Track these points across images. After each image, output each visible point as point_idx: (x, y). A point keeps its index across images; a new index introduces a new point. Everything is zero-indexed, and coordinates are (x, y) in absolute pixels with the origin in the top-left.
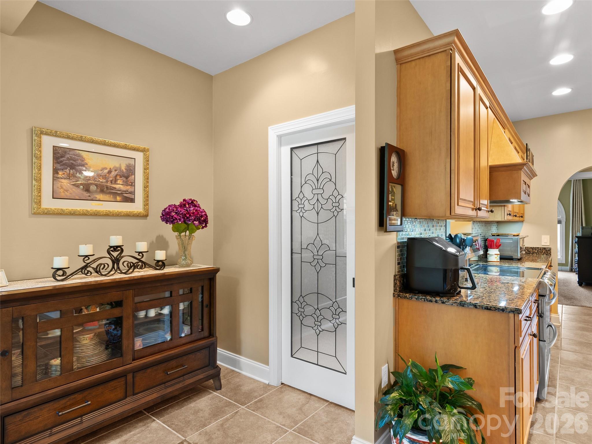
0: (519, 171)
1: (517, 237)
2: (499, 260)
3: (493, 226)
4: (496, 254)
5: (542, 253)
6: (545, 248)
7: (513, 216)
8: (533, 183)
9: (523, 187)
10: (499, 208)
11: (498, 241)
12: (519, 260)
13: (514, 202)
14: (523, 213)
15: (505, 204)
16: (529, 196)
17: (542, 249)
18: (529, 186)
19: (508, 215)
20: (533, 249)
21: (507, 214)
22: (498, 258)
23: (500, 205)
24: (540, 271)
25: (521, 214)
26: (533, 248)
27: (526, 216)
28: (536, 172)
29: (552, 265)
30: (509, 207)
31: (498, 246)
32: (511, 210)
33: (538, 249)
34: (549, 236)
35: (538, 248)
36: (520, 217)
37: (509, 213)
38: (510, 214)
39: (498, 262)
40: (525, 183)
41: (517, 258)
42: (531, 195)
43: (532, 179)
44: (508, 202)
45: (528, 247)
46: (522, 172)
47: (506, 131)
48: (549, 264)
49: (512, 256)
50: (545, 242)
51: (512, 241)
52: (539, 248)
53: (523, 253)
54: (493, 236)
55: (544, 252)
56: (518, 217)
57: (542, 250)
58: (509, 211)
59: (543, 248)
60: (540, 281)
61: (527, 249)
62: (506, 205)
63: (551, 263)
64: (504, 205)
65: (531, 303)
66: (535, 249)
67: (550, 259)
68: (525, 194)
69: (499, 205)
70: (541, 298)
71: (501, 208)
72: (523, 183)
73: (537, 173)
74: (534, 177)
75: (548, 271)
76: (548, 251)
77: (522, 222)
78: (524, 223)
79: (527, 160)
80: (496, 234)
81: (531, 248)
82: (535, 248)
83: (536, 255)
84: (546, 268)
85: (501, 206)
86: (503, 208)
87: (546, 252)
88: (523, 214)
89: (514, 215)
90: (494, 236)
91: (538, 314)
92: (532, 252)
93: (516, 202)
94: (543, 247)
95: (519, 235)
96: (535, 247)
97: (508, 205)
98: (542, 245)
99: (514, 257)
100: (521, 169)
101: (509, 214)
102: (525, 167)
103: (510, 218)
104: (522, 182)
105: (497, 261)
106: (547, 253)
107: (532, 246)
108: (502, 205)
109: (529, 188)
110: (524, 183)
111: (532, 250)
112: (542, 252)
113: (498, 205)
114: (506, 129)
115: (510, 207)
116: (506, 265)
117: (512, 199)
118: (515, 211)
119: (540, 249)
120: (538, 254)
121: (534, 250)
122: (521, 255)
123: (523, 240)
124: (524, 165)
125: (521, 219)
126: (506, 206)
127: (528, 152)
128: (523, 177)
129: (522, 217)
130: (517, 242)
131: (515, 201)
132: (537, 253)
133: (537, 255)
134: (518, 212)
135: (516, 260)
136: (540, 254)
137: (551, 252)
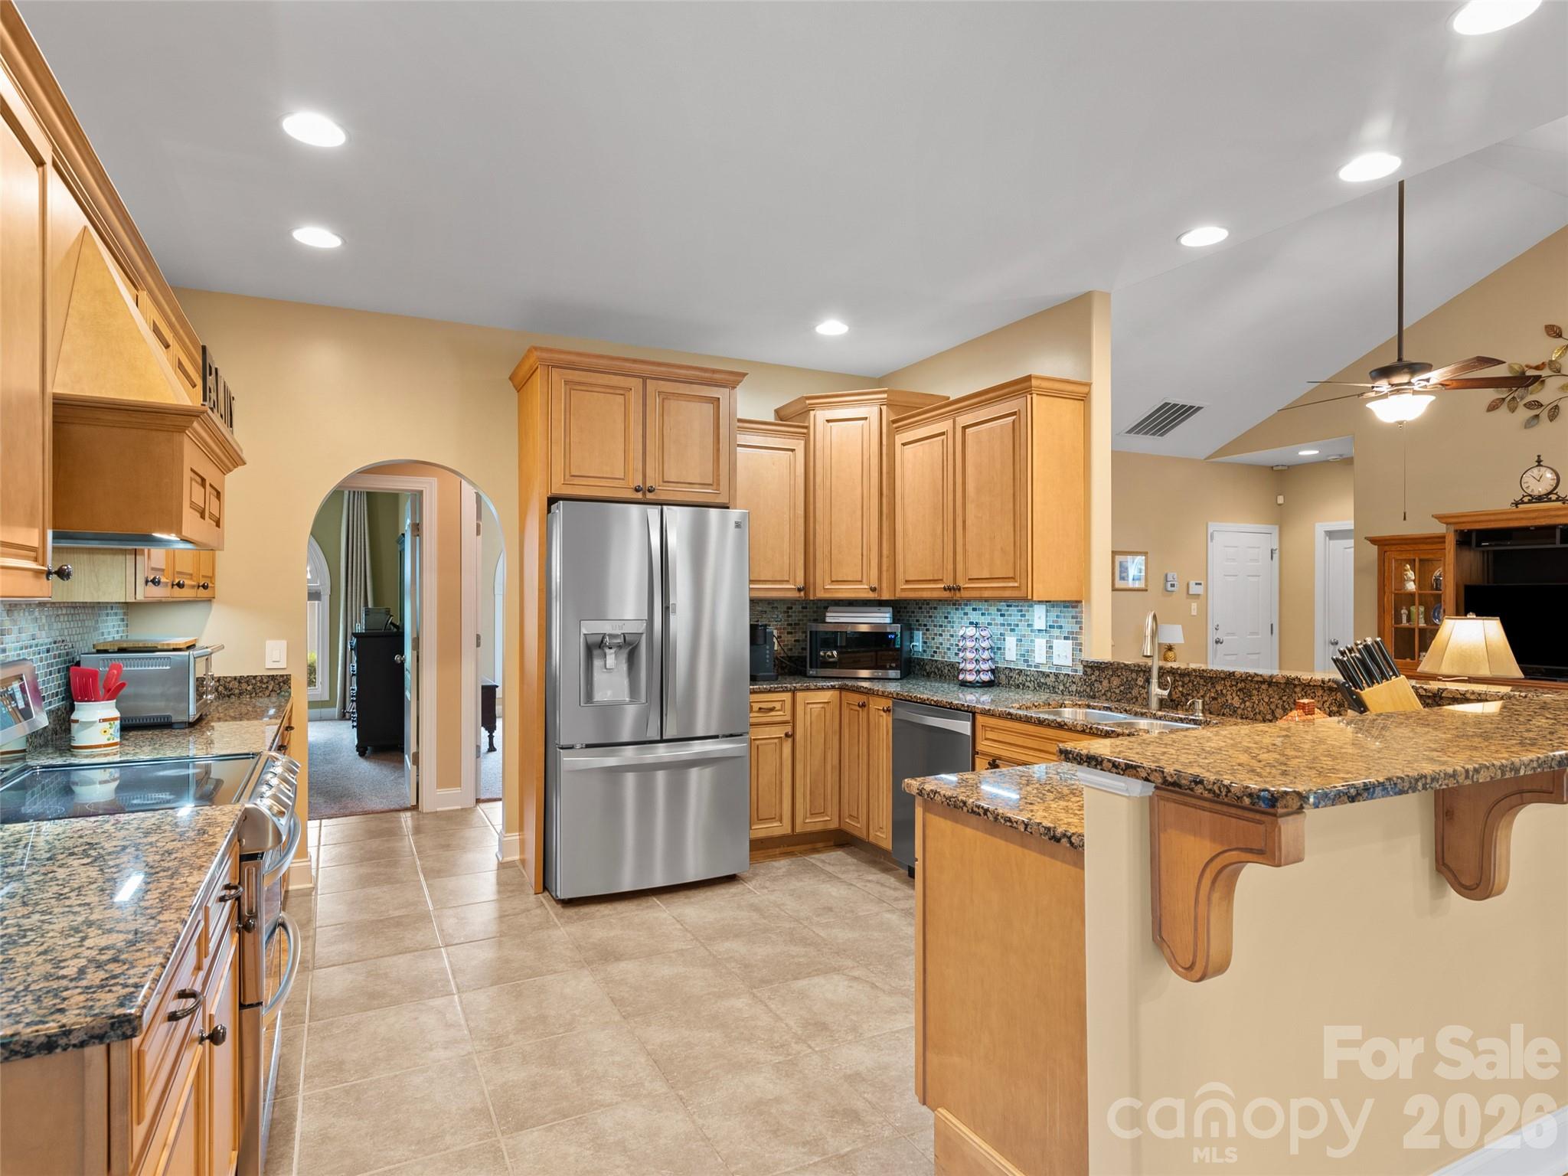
0: (175, 434)
1: (187, 653)
2: (118, 740)
3: (107, 615)
4: (105, 720)
5: (267, 693)
6: (273, 678)
7: (173, 585)
8: (233, 482)
9: (189, 493)
10: (116, 557)
11: (115, 672)
12: (196, 725)
13: (169, 541)
14: (210, 575)
15: (137, 547)
16: (218, 525)
17: (265, 680)
18: (218, 495)
19: (150, 583)
20: (240, 682)
21: (147, 582)
22: (111, 731)
23: (121, 550)
24: (252, 762)
25: (203, 576)
26: (239, 680)
27: (221, 585)
28: (241, 450)
29: (292, 725)
30: (152, 557)
31: (112, 692)
32: (163, 567)
33: (254, 682)
34: (284, 643)
35: (255, 677)
36: (199, 586)
37: (155, 578)
38: (155, 582)
39: (115, 744)
40: (203, 480)
41: (184, 718)
42: (226, 521)
43: (231, 471)
44: (148, 540)
45: (226, 678)
46: (186, 439)
47: (144, 295)
48: (285, 724)
49: (169, 717)
50: (274, 658)
51: (168, 668)
52: (257, 676)
53: (207, 700)
54: (99, 652)
55: (270, 688)
56: (193, 587)
57: (267, 683)
58: (153, 569)
59: (269, 676)
60: (246, 809)
61: (222, 682)
62: (143, 550)
63: (290, 719)
64: (136, 550)
65: (202, 923)
66: (248, 683)
67: (288, 707)
68: (203, 516)
69: (116, 549)
70: (249, 865)
71: (121, 558)
72: (191, 479)
73: (245, 456)
74: (236, 465)
75: (277, 759)
76: (282, 684)
77: (209, 600)
78: (215, 606)
79: (206, 403)
80: (114, 642)
81: (235, 678)
82: (248, 680)
83: (248, 700)
84: (270, 749)
85: (124, 552)
86: (130, 558)
87: (279, 684)
88: (212, 578)
89: (177, 581)
90: (106, 651)
91: (240, 923)
92: (237, 691)
93: (177, 542)
94: (268, 674)
95: (194, 645)
96: (245, 675)
97: (149, 550)
98: (267, 667)
99: (174, 719)
100: (182, 430)
101: (153, 581)
102: (195, 424)
103: (156, 592)
104: (187, 475)
105: (111, 741)
106: (278, 691)
107: (238, 674)
108: (126, 550)
109: (219, 500)
110: (199, 480)
111: (237, 684)
112: (267, 688)
113: (112, 549)
114: (143, 290)
115: (157, 556)
116: (144, 752)
117: (162, 531)
118: (177, 569)
119: (261, 681)
120: (254, 695)
121: (244, 686)
122: (198, 709)
123: (207, 659)
124: (193, 418)
125: (202, 592)
126: (143, 554)
127: (211, 379)
128: (191, 457)
129: (205, 587)
130: (184, 669)
131: (173, 537)
132: (251, 694)
133: (251, 698)
134: (191, 572)
135: (183, 726)
136: (260, 694)
137: (290, 687)
